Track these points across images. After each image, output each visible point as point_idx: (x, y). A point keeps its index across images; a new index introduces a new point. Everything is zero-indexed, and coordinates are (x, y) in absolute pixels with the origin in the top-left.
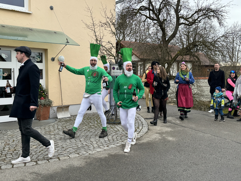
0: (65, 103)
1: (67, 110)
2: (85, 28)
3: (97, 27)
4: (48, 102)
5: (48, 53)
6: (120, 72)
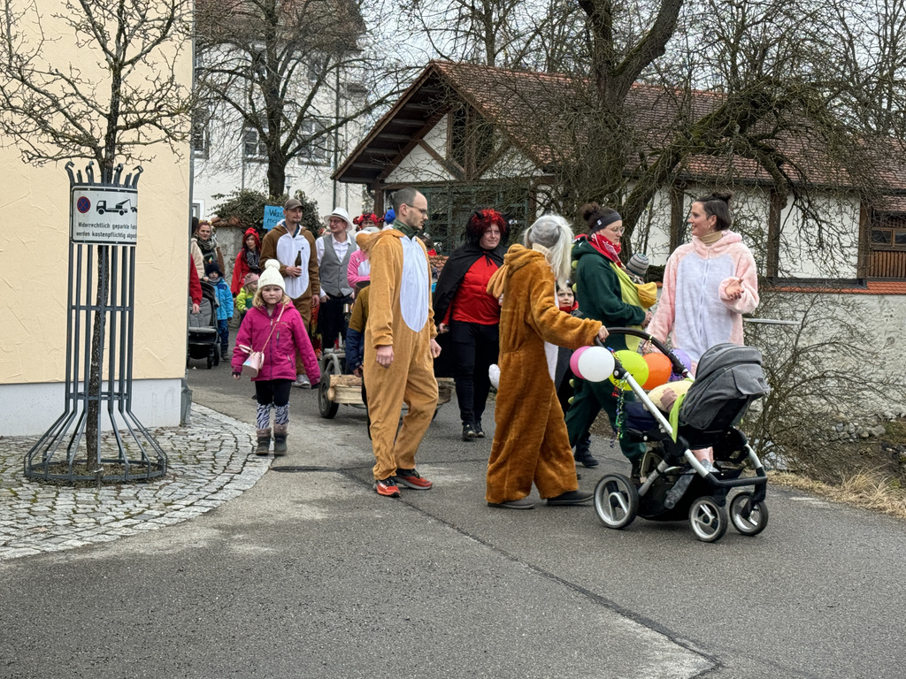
6: (114, 227)
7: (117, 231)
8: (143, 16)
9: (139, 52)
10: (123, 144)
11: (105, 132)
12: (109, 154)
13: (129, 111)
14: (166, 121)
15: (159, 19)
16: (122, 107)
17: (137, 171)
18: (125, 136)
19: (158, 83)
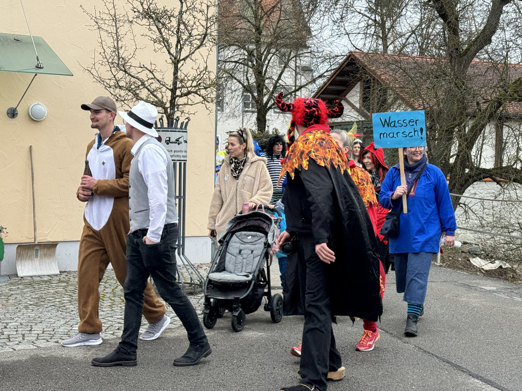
1: (50, 255)
6: (175, 151)
7: (176, 154)
8: (190, 34)
9: (188, 54)
10: (179, 105)
11: (169, 99)
12: (172, 111)
13: (183, 87)
14: (203, 92)
15: (199, 35)
16: (179, 85)
17: (187, 120)
18: (180, 101)
19: (198, 71)
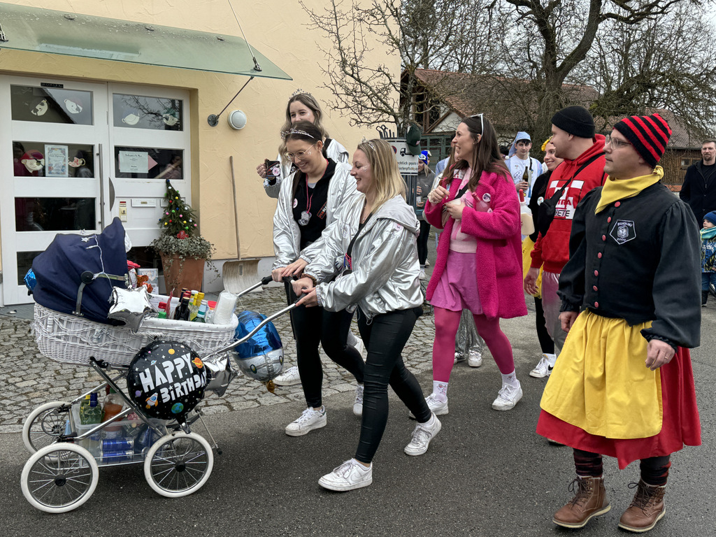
0: (248, 252)
1: (252, 271)
2: (309, 27)
3: (345, 22)
4: (199, 247)
5: (199, 100)
6: (410, 163)
7: (411, 166)
